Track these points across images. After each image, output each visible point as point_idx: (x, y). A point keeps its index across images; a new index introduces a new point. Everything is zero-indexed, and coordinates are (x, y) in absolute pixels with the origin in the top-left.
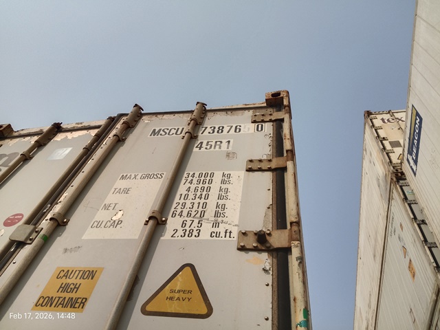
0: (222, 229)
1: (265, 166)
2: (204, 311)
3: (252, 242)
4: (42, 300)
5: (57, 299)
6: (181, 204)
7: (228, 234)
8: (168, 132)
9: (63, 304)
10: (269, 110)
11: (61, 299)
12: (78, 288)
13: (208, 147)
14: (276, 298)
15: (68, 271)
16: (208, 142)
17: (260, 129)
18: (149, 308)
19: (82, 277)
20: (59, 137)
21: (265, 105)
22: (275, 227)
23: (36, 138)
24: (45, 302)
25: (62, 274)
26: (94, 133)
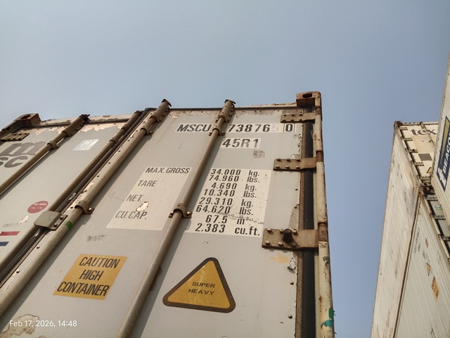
0: (247, 225)
1: (293, 166)
2: (227, 305)
3: (277, 240)
4: (64, 285)
5: (79, 285)
6: (206, 199)
7: (253, 231)
8: (195, 128)
9: (85, 291)
10: (300, 111)
11: (83, 286)
12: (100, 276)
13: (236, 145)
14: (300, 297)
15: (92, 258)
16: (235, 140)
17: (289, 129)
18: (171, 299)
19: (105, 265)
20: (87, 128)
21: (296, 105)
22: (302, 227)
23: (63, 129)
24: (68, 288)
25: (85, 261)
26: (120, 126)
